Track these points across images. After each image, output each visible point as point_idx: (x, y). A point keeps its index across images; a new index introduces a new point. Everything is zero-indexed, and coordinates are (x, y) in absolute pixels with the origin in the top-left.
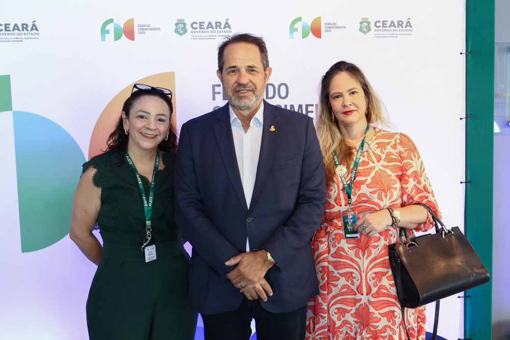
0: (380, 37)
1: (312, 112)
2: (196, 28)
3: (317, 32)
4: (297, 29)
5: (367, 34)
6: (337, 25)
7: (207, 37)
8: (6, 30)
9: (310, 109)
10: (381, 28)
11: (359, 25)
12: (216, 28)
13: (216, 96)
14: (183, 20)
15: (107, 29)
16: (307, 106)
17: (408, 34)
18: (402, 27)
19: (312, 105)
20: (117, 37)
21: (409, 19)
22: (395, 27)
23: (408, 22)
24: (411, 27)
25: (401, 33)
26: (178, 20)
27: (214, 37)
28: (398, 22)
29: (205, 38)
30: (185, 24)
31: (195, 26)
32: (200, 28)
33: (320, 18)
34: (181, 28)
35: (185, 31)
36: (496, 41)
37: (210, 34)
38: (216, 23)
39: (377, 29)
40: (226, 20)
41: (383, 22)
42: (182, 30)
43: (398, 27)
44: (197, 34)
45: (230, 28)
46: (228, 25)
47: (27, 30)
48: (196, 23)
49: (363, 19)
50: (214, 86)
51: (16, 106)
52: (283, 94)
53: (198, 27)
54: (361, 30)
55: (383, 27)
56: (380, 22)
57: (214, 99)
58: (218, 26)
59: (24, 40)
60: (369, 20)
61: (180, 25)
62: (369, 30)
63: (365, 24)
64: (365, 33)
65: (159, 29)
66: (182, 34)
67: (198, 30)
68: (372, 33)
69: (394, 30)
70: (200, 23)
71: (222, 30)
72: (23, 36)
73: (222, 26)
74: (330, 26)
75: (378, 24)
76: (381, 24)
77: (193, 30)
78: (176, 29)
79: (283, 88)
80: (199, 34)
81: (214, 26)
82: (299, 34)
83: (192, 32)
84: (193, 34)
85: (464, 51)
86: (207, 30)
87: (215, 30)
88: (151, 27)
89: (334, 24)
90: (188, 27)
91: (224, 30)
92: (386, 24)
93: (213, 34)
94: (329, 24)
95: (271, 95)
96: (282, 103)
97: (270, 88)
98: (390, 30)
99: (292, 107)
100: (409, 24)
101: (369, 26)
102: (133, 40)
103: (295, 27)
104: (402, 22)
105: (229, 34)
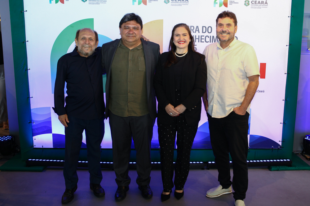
0: (253, 8)
2: (173, 1)
3: (226, 5)
4: (217, 3)
5: (248, 6)
7: (178, 5)
10: (254, 4)
11: (244, 3)
17: (266, 7)
18: (263, 4)
20: (139, 4)
22: (260, 4)
23: (266, 2)
24: (267, 4)
25: (263, 6)
27: (181, 5)
28: (262, 2)
32: (175, 1)
36: (304, 12)
39: (252, 4)
41: (255, 1)
42: (167, 1)
43: (262, 4)
44: (173, 3)
45: (188, 1)
52: (210, 31)
54: (245, 4)
55: (255, 3)
56: (254, 1)
58: (183, 0)
60: (249, 0)
62: (249, 4)
63: (247, 2)
64: (247, 6)
65: (157, 1)
66: (167, 3)
68: (250, 6)
72: (100, 2)
76: (254, 2)
78: (164, 1)
79: (210, 28)
80: (174, 3)
82: (218, 5)
84: (172, 3)
85: (290, 16)
86: (178, 2)
87: (181, 2)
89: (234, 1)
90: (170, 0)
91: (185, 2)
93: (180, 4)
94: (231, 1)
95: (204, 31)
96: (209, 35)
97: (204, 28)
98: (258, 5)
99: (213, 37)
100: (266, 3)
101: (249, 3)
102: (146, 5)
103: (216, 2)
104: (263, 2)
105: (187, 4)
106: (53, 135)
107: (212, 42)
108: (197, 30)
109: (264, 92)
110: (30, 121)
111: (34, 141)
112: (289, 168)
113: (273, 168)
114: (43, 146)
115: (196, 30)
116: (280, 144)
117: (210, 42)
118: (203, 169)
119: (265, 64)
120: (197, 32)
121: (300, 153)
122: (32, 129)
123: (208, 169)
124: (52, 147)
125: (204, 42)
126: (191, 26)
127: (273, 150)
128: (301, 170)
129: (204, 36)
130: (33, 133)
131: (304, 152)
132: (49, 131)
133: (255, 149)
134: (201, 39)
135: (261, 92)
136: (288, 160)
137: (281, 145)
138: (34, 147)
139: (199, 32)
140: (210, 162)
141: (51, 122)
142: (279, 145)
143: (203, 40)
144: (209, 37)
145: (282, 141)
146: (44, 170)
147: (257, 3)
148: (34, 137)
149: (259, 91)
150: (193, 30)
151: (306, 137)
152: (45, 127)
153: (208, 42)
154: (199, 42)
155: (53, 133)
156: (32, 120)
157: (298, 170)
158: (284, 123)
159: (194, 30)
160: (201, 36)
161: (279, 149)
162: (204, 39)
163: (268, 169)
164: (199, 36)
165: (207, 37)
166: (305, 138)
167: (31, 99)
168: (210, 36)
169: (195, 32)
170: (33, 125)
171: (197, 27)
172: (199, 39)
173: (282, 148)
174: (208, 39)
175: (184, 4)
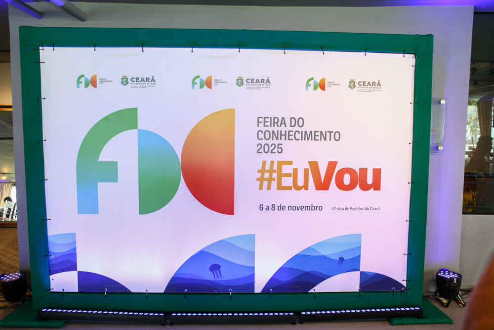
1: (318, 136)
2: (249, 82)
3: (323, 87)
4: (310, 85)
5: (354, 89)
8: (137, 81)
9: (317, 134)
11: (348, 84)
13: (260, 123)
14: (241, 77)
15: (196, 81)
16: (315, 132)
19: (318, 132)
20: (201, 87)
26: (238, 77)
30: (242, 80)
31: (248, 81)
33: (325, 78)
34: (240, 82)
35: (242, 84)
36: (433, 96)
37: (257, 86)
38: (261, 80)
47: (149, 81)
49: (351, 80)
50: (258, 118)
51: (140, 127)
52: (301, 124)
54: (350, 86)
57: (258, 126)
59: (147, 87)
60: (355, 81)
61: (239, 80)
62: (355, 86)
63: (352, 83)
64: (352, 88)
65: (227, 82)
66: (240, 86)
67: (250, 83)
68: (356, 88)
69: (370, 88)
72: (146, 85)
74: (331, 84)
75: (360, 84)
76: (362, 84)
78: (237, 83)
79: (301, 121)
81: (260, 82)
82: (312, 87)
83: (246, 85)
84: (247, 86)
85: (413, 102)
88: (222, 81)
89: (334, 82)
90: (244, 82)
93: (259, 86)
94: (330, 82)
95: (293, 124)
96: (300, 129)
97: (293, 120)
99: (306, 132)
101: (354, 84)
102: (211, 88)
103: (309, 83)
104: (375, 83)
105: (269, 86)
106: (79, 273)
107: (305, 140)
108: (283, 122)
109: (379, 209)
110: (46, 253)
111: (52, 282)
112: (420, 321)
113: (396, 321)
114: (63, 290)
115: (281, 124)
116: (404, 283)
117: (302, 140)
118: (294, 323)
119: (380, 169)
120: (283, 125)
121: (433, 296)
122: (49, 265)
123: (301, 323)
124: (77, 291)
125: (292, 140)
126: (274, 118)
127: (394, 294)
128: (436, 323)
129: (292, 131)
130: (50, 271)
131: (438, 294)
132: (73, 267)
133: (368, 292)
134: (289, 135)
135: (376, 209)
136: (417, 308)
137: (405, 285)
138: (51, 291)
139: (286, 126)
140: (304, 313)
141: (75, 254)
142: (403, 286)
143: (291, 138)
144: (299, 133)
145: (407, 281)
146: (63, 326)
148: (52, 277)
149: (372, 209)
150: (277, 123)
151: (440, 272)
152: (68, 261)
153: (299, 139)
154: (285, 139)
155: (78, 270)
156: (49, 252)
157: (432, 324)
158: (409, 254)
159: (279, 123)
160: (289, 131)
161: (402, 291)
162: (292, 135)
163: (387, 322)
164: (286, 131)
165: (297, 133)
166: (439, 274)
167: (48, 221)
168: (302, 132)
169: (281, 126)
170: (50, 259)
171: (283, 118)
172: (285, 135)
173: (407, 290)
174: (298, 136)
175: (264, 86)
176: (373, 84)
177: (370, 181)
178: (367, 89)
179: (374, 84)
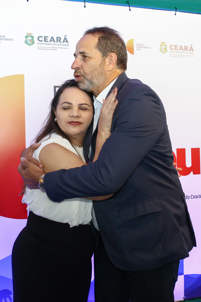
0: (174, 56)
2: (42, 41)
3: (131, 50)
5: (165, 54)
6: (145, 46)
7: (50, 48)
10: (174, 50)
11: (159, 47)
12: (57, 42)
14: (31, 34)
17: (191, 56)
18: (187, 51)
21: (192, 45)
22: (183, 50)
24: (193, 51)
26: (27, 34)
27: (56, 49)
28: (185, 47)
29: (48, 49)
30: (33, 37)
31: (40, 39)
32: (45, 41)
33: (133, 40)
34: (30, 40)
35: (33, 43)
37: (52, 46)
38: (57, 38)
39: (171, 50)
40: (65, 36)
41: (175, 46)
42: (31, 41)
44: (42, 45)
45: (68, 42)
46: (67, 40)
48: (42, 37)
49: (162, 43)
50: (55, 87)
53: (43, 40)
54: (161, 50)
56: (173, 46)
58: (59, 40)
60: (166, 44)
61: (29, 37)
62: (166, 51)
63: (164, 47)
64: (163, 53)
65: (12, 40)
66: (31, 45)
67: (43, 42)
68: (168, 53)
69: (182, 53)
70: (45, 37)
71: (62, 43)
73: (62, 41)
75: (172, 48)
76: (174, 47)
77: (40, 42)
78: (25, 41)
80: (44, 46)
81: (56, 40)
84: (39, 45)
86: (50, 43)
88: (6, 38)
89: (143, 45)
90: (36, 40)
91: (63, 43)
92: (177, 48)
93: (55, 46)
94: (139, 45)
98: (180, 52)
100: (192, 49)
101: (166, 48)
105: (67, 47)
119: (199, 149)
133: (193, 299)
135: (197, 197)
147: (179, 48)
175: (61, 46)
176: (185, 49)
177: (189, 164)
178: (179, 54)
179: (187, 49)
